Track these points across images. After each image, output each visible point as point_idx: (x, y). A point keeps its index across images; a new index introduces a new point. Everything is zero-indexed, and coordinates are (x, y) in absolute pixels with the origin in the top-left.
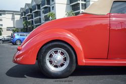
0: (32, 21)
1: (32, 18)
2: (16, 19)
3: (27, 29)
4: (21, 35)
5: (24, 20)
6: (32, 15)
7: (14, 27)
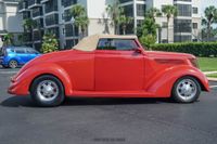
0: (42, 20)
1: (41, 14)
2: (8, 15)
3: (30, 34)
4: (18, 52)
5: (24, 18)
6: (41, 8)
7: (5, 31)
